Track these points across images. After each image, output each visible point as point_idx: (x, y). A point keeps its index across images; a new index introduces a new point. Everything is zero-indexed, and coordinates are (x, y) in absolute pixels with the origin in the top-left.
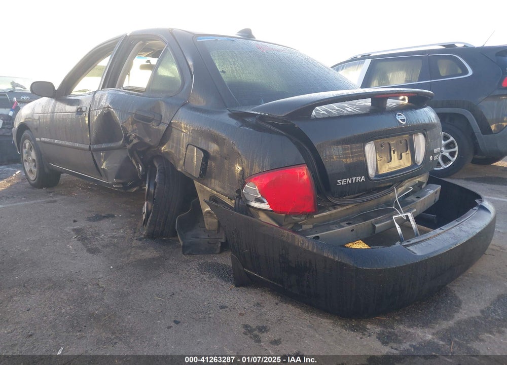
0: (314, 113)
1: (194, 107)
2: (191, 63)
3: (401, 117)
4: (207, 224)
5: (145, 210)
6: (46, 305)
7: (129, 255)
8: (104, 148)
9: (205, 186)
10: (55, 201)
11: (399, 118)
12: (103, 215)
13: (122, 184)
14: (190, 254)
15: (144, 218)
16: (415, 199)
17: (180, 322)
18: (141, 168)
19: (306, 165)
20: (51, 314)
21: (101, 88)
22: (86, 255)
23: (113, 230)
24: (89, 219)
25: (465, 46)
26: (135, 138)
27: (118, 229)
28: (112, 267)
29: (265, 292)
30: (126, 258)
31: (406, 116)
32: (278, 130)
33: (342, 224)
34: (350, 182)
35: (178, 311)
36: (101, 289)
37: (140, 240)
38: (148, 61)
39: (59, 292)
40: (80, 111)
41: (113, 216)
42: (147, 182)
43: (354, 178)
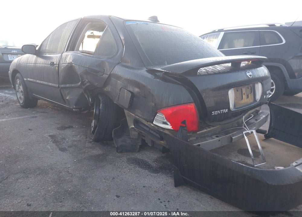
0: (199, 71)
1: (124, 66)
2: (122, 38)
3: (249, 74)
4: (132, 135)
5: (93, 124)
6: (38, 185)
7: (85, 152)
8: (67, 87)
9: (131, 113)
10: (36, 117)
11: (248, 74)
12: (66, 126)
13: (79, 109)
14: (121, 152)
15: (92, 129)
16: (255, 121)
17: (120, 196)
18: (90, 100)
19: (194, 103)
20: (42, 191)
21: (65, 50)
22: (59, 152)
23: (74, 136)
24: (58, 129)
25: (281, 26)
26: (88, 82)
27: (76, 135)
28: (75, 160)
29: (168, 177)
30: (83, 154)
31: (252, 72)
32: (177, 81)
33: (214, 137)
34: (219, 113)
35: (118, 189)
36: (71, 175)
37: (90, 142)
38: (92, 33)
39: (46, 176)
40: (53, 64)
41: (72, 127)
42: (95, 109)
43: (222, 110)
